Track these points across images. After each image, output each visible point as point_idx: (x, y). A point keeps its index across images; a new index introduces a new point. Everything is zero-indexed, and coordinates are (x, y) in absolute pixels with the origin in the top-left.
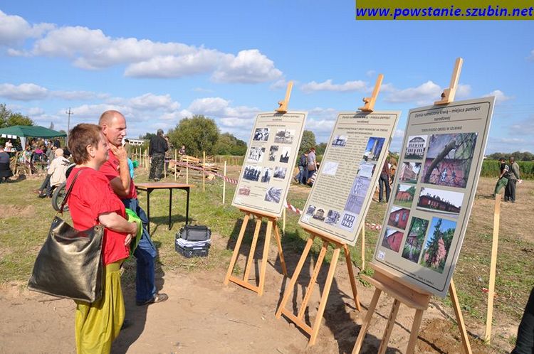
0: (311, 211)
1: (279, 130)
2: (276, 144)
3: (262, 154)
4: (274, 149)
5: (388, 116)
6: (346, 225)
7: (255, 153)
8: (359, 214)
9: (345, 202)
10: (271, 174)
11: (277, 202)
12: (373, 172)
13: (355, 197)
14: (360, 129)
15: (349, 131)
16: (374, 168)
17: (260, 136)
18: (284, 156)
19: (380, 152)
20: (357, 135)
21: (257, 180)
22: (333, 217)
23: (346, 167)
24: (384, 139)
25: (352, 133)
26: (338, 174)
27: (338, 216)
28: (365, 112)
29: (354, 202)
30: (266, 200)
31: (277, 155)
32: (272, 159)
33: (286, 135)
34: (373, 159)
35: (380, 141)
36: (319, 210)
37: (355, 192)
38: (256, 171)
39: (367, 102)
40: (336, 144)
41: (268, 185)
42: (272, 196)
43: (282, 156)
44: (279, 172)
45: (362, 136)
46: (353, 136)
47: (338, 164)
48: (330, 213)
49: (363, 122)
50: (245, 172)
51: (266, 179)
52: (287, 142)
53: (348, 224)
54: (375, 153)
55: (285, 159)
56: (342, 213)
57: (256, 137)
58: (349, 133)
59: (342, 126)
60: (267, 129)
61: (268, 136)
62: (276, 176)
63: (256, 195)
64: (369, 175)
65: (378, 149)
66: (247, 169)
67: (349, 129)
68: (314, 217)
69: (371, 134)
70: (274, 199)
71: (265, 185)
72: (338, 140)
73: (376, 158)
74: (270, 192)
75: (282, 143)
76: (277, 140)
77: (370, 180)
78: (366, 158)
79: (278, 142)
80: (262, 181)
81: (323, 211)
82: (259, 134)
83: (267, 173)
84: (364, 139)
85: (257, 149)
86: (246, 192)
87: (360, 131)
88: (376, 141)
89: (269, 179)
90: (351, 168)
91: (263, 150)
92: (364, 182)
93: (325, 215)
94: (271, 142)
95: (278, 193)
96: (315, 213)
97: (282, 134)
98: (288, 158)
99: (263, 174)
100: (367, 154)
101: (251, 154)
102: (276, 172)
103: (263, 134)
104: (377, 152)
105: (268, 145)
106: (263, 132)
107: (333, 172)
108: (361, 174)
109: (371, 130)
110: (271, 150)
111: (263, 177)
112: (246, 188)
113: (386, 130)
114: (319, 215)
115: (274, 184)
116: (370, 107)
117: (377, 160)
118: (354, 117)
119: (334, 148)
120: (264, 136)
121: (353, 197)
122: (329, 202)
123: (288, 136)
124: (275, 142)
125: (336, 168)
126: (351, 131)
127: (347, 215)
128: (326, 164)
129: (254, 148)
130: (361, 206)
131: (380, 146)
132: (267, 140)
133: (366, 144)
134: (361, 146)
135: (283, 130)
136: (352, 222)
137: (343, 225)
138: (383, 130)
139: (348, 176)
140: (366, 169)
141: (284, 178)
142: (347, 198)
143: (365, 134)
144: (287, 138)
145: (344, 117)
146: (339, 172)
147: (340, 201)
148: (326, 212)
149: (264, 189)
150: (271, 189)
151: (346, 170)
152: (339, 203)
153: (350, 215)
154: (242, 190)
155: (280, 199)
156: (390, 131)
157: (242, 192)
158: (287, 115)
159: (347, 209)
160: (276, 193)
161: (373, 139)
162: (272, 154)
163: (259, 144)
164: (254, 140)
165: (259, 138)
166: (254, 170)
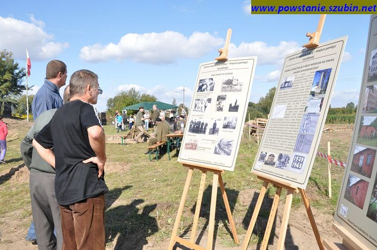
0: (262, 157)
1: (227, 78)
2: (223, 94)
4: (221, 98)
6: (296, 167)
7: (200, 105)
8: (308, 153)
9: (294, 143)
10: (220, 126)
11: (228, 154)
12: (321, 106)
13: (304, 135)
14: (306, 66)
15: (295, 71)
16: (322, 101)
17: (204, 87)
18: (233, 105)
19: (327, 84)
20: (303, 73)
21: (204, 132)
22: (283, 160)
23: (293, 107)
24: (330, 70)
25: (299, 72)
27: (288, 158)
28: (311, 48)
29: (303, 141)
30: (216, 153)
31: (225, 105)
32: (220, 109)
33: (234, 83)
34: (320, 93)
35: (327, 73)
36: (270, 155)
37: (304, 131)
38: (203, 124)
39: (311, 38)
40: (284, 87)
41: (216, 138)
42: (222, 148)
43: (231, 105)
44: (228, 123)
45: (308, 73)
46: (299, 75)
47: (286, 106)
48: (281, 156)
49: (308, 58)
50: (191, 126)
51: (214, 130)
52: (235, 90)
53: (298, 166)
54: (322, 86)
55: (234, 108)
56: (292, 155)
57: (200, 89)
58: (295, 73)
59: (288, 69)
60: (212, 79)
61: (213, 87)
62: (226, 127)
63: (204, 149)
64: (316, 110)
65: (325, 81)
66: (192, 122)
67: (295, 69)
68: (266, 163)
69: (317, 68)
70: (225, 152)
71: (213, 137)
72: (286, 82)
73: (324, 90)
74: (219, 145)
75: (231, 91)
76: (224, 89)
77: (319, 115)
78: (313, 94)
79: (226, 91)
80: (210, 133)
81: (273, 156)
82: (203, 85)
83: (215, 124)
84: (310, 74)
85: (202, 100)
86: (193, 147)
87: (306, 68)
88: (323, 73)
89: (217, 131)
90: (299, 106)
91: (209, 100)
92: (312, 118)
93: (276, 160)
94: (218, 92)
95: (229, 144)
96: (266, 159)
97: (229, 83)
98: (238, 106)
99: (210, 126)
100: (314, 89)
101: (196, 106)
102: (226, 122)
103: (208, 85)
104: (324, 84)
105: (214, 96)
106: (208, 82)
107: (281, 115)
108: (309, 110)
109: (316, 63)
110: (217, 100)
111: (211, 129)
112: (193, 142)
113: (333, 60)
114: (270, 160)
115: (224, 135)
116: (315, 41)
117: (325, 93)
118: (300, 57)
119: (283, 91)
120: (209, 87)
121: (302, 136)
122: (279, 145)
123: (236, 83)
124: (222, 91)
125: (284, 110)
126: (297, 70)
127: (297, 156)
128: (275, 108)
129: (198, 100)
130: (310, 145)
131: (327, 78)
132: (212, 90)
133: (313, 79)
134: (308, 83)
135: (231, 78)
136: (302, 163)
137: (293, 167)
138: (329, 61)
139: (297, 115)
140: (313, 105)
141: (235, 128)
142: (296, 138)
143: (312, 69)
144: (235, 85)
145: (290, 59)
146: (288, 113)
147: (290, 142)
148: (277, 156)
149: (213, 142)
150: (221, 141)
151: (294, 111)
152: (288, 145)
153: (299, 156)
154: (189, 144)
155: (231, 151)
156: (336, 60)
157: (189, 146)
158: (233, 62)
159: (297, 150)
160: (226, 146)
161: (320, 72)
162: (219, 104)
163: (204, 95)
164: (198, 91)
165: (204, 89)
166: (200, 122)
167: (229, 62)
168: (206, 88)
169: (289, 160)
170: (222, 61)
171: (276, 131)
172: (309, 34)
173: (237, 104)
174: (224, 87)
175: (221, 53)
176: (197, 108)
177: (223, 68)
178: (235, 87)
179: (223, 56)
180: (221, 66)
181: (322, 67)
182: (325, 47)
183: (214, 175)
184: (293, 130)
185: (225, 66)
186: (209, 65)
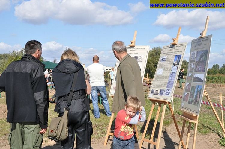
0: (152, 92)
1: (135, 55)
5: (183, 45)
8: (172, 88)
9: (166, 85)
12: (177, 70)
14: (172, 52)
15: (167, 54)
16: (177, 68)
19: (179, 61)
22: (162, 92)
23: (166, 70)
24: (181, 55)
25: (169, 55)
26: (163, 73)
27: (164, 91)
28: (174, 45)
29: (170, 84)
34: (177, 64)
35: (179, 56)
36: (156, 91)
37: (170, 79)
39: (174, 41)
45: (172, 56)
46: (169, 56)
47: (163, 69)
48: (161, 91)
49: (173, 49)
53: (168, 94)
56: (166, 89)
58: (167, 55)
59: (164, 52)
64: (175, 71)
65: (179, 60)
68: (154, 94)
69: (176, 54)
72: (163, 59)
73: (178, 64)
77: (176, 73)
78: (174, 65)
81: (158, 91)
84: (173, 56)
87: (171, 53)
88: (178, 56)
90: (168, 70)
92: (174, 74)
93: (159, 92)
96: (154, 92)
97: (136, 57)
98: (141, 69)
100: (175, 63)
107: (161, 73)
108: (173, 71)
109: (176, 52)
113: (182, 51)
114: (156, 93)
116: (176, 43)
118: (169, 48)
119: (162, 62)
121: (170, 82)
122: (160, 86)
123: (139, 58)
125: (162, 71)
126: (168, 54)
128: (158, 70)
130: (173, 85)
131: (179, 58)
133: (174, 58)
134: (172, 60)
135: (137, 55)
136: (170, 92)
137: (166, 94)
138: (181, 51)
139: (167, 73)
140: (174, 69)
142: (167, 83)
143: (174, 54)
144: (139, 59)
145: (165, 48)
146: (164, 72)
148: (159, 91)
151: (166, 71)
152: (164, 86)
153: (168, 90)
156: (183, 52)
158: (138, 48)
159: (168, 87)
161: (177, 56)
167: (136, 48)
170: (133, 47)
171: (158, 80)
172: (173, 39)
175: (132, 43)
179: (133, 45)
180: (132, 49)
181: (178, 54)
182: (180, 45)
184: (166, 79)
185: (134, 49)
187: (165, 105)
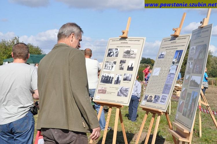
0: (146, 98)
1: (126, 49)
2: (124, 59)
3: (114, 65)
4: (122, 62)
5: (186, 37)
7: (109, 65)
8: (168, 94)
9: (162, 89)
10: (121, 79)
11: (126, 96)
12: (176, 70)
14: (172, 47)
15: (166, 48)
16: (177, 67)
17: (111, 54)
20: (170, 50)
21: (111, 83)
22: (157, 98)
23: (164, 69)
24: (182, 51)
27: (159, 97)
28: (175, 37)
29: (167, 88)
30: (118, 95)
31: (125, 66)
32: (122, 69)
33: (131, 53)
34: (177, 63)
36: (150, 97)
37: (167, 82)
38: (110, 77)
39: (175, 31)
40: (160, 57)
41: (119, 86)
42: (123, 92)
43: (128, 66)
44: (126, 77)
45: (173, 51)
46: (168, 51)
47: (160, 69)
49: (173, 42)
50: (102, 78)
51: (118, 82)
52: (132, 58)
53: (163, 101)
54: (178, 59)
55: (130, 69)
56: (161, 95)
58: (166, 50)
59: (164, 46)
60: (117, 49)
61: (118, 54)
62: (125, 80)
63: (111, 93)
64: (174, 72)
65: (180, 57)
66: (103, 76)
67: (167, 47)
68: (148, 101)
69: (177, 49)
70: (124, 95)
71: (117, 86)
72: (161, 55)
74: (121, 91)
75: (129, 58)
76: (124, 56)
77: (175, 74)
78: (173, 63)
79: (126, 58)
81: (152, 97)
82: (111, 53)
83: (118, 78)
85: (110, 62)
86: (103, 92)
88: (179, 52)
89: (120, 82)
90: (166, 69)
91: (115, 63)
92: (172, 76)
93: (153, 99)
94: (120, 57)
95: (126, 90)
96: (148, 98)
97: (128, 52)
98: (133, 67)
99: (115, 79)
100: (174, 60)
101: (106, 66)
103: (114, 52)
104: (179, 58)
105: (118, 60)
106: (114, 51)
107: (157, 74)
108: (171, 72)
109: (177, 46)
110: (120, 63)
111: (115, 81)
112: (103, 89)
114: (150, 99)
115: (123, 85)
116: (177, 34)
117: (179, 63)
118: (170, 40)
119: (159, 59)
120: (115, 54)
121: (166, 85)
122: (155, 91)
123: (132, 53)
124: (123, 57)
125: (159, 71)
126: (168, 48)
127: (163, 96)
129: (108, 62)
130: (170, 90)
131: (180, 55)
132: (117, 56)
133: (174, 55)
134: (172, 56)
135: (129, 50)
136: (165, 99)
137: (161, 102)
138: (182, 46)
139: (165, 74)
140: (173, 69)
141: (130, 81)
142: (163, 87)
143: (174, 49)
144: (132, 54)
145: (165, 41)
146: (161, 73)
147: (160, 89)
148: (153, 97)
149: (117, 89)
150: (122, 88)
151: (164, 71)
152: (160, 90)
153: (164, 96)
154: (100, 90)
155: (128, 94)
157: (100, 92)
158: (131, 39)
159: (163, 93)
160: (125, 91)
162: (121, 65)
163: (112, 59)
164: (107, 56)
165: (112, 55)
166: (108, 76)
167: (128, 39)
168: (113, 55)
169: (159, 98)
170: (124, 38)
171: (154, 83)
172: (174, 29)
173: (133, 66)
174: (124, 55)
175: (124, 33)
176: (106, 67)
177: (124, 43)
178: (131, 55)
179: (125, 35)
180: (123, 41)
181: (179, 49)
182: (181, 38)
183: (117, 109)
184: (162, 82)
185: (125, 42)
186: (116, 40)
187: (160, 116)
